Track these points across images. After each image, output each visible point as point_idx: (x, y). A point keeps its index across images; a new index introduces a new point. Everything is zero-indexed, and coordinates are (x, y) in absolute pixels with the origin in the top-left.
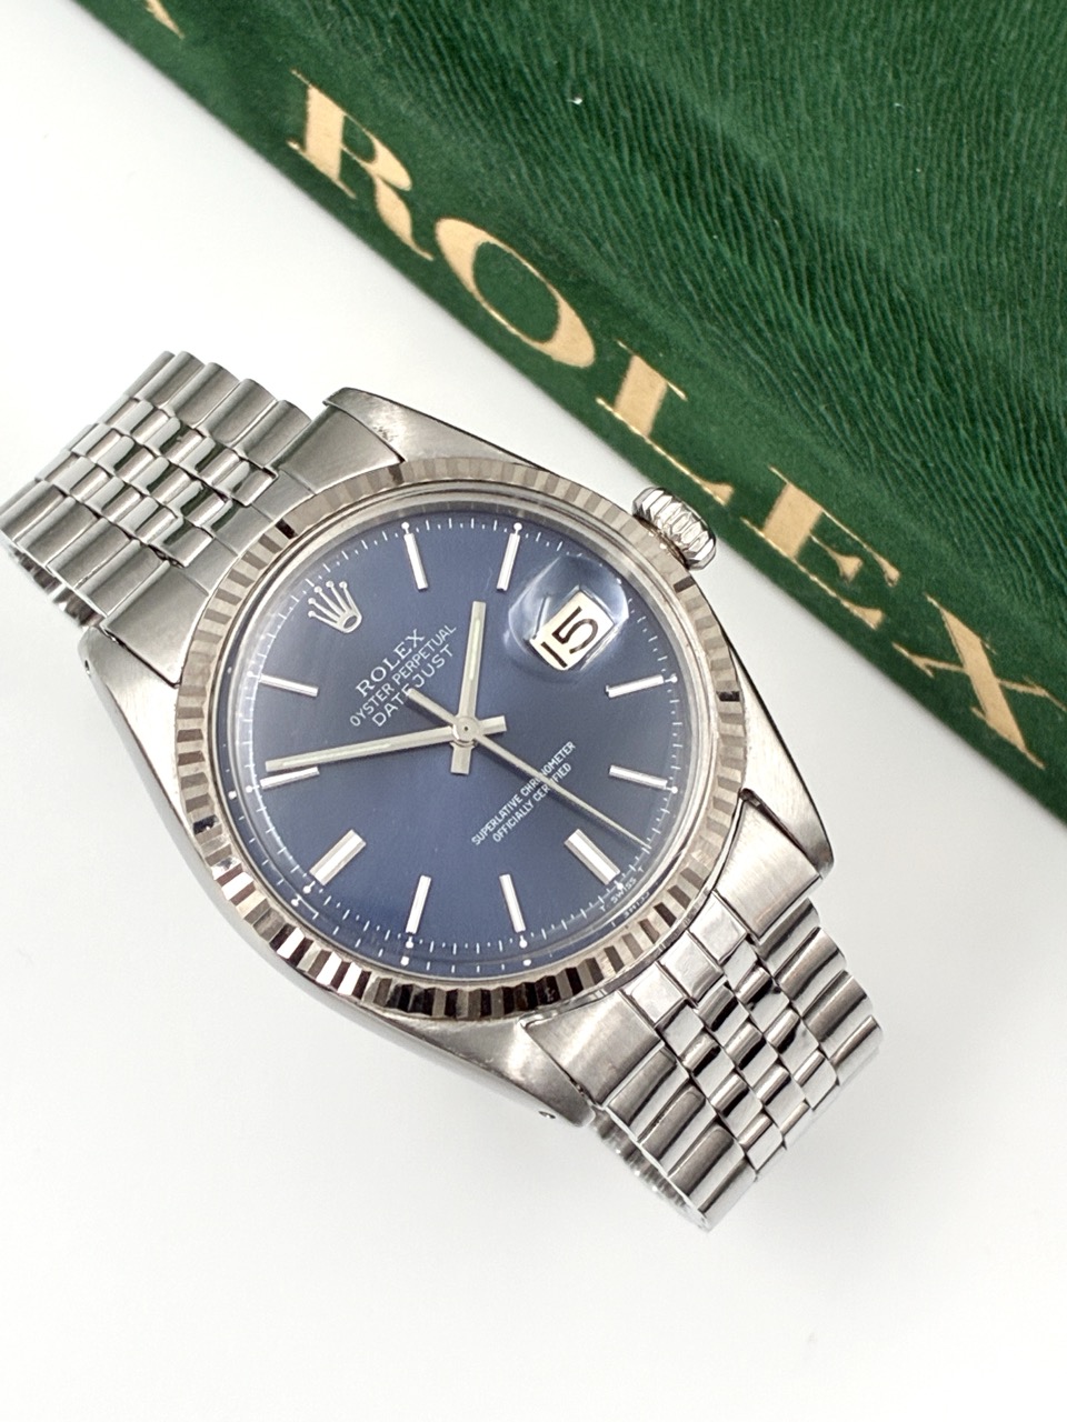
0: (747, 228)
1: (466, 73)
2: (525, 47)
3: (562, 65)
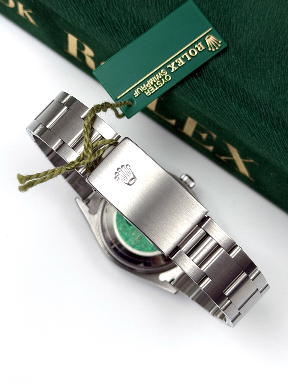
1: (105, 26)
2: (118, 19)
3: (127, 22)
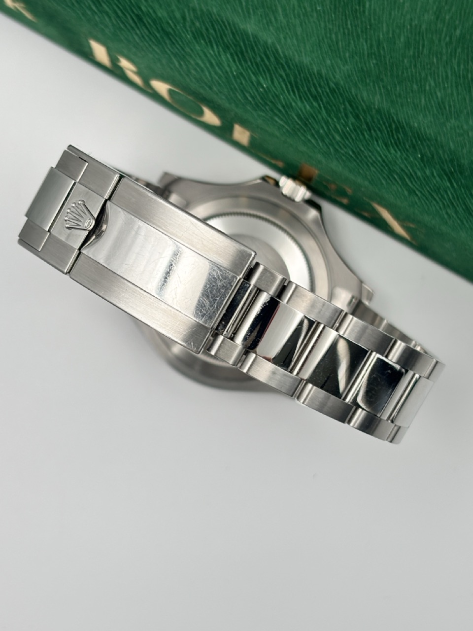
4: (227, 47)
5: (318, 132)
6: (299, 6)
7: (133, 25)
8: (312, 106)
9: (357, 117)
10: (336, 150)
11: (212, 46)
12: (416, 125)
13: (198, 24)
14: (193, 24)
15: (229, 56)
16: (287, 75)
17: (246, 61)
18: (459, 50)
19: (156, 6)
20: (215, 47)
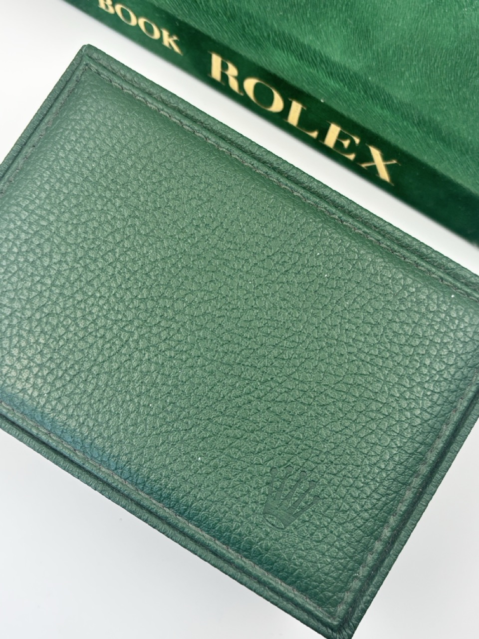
0: (316, 65)
1: (248, 41)
2: (260, 33)
3: (269, 36)
4: (293, 52)
5: (343, 99)
6: (334, 32)
7: (240, 38)
8: (339, 84)
9: (365, 92)
10: (354, 109)
11: (284, 52)
12: (399, 96)
13: (276, 39)
14: (274, 40)
15: (294, 58)
16: (326, 68)
17: (303, 60)
18: (422, 59)
19: (254, 30)
20: (286, 52)
